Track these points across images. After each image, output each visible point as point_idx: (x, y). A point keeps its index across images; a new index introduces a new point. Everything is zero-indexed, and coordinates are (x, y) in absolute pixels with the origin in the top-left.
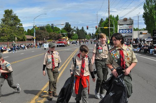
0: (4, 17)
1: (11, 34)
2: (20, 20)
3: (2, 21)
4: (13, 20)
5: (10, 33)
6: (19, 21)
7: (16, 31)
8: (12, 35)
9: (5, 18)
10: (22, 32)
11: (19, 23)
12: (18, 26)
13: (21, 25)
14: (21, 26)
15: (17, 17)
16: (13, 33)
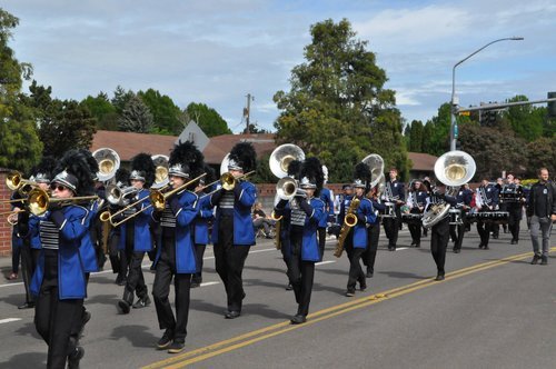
0: (308, 57)
1: (340, 146)
2: (382, 72)
3: (297, 79)
4: (349, 71)
5: (332, 139)
6: (380, 77)
7: (364, 129)
8: (344, 149)
9: (313, 64)
10: (389, 135)
11: (379, 87)
12: (374, 102)
13: (390, 96)
14: (389, 106)
15: (370, 57)
16: (346, 140)
